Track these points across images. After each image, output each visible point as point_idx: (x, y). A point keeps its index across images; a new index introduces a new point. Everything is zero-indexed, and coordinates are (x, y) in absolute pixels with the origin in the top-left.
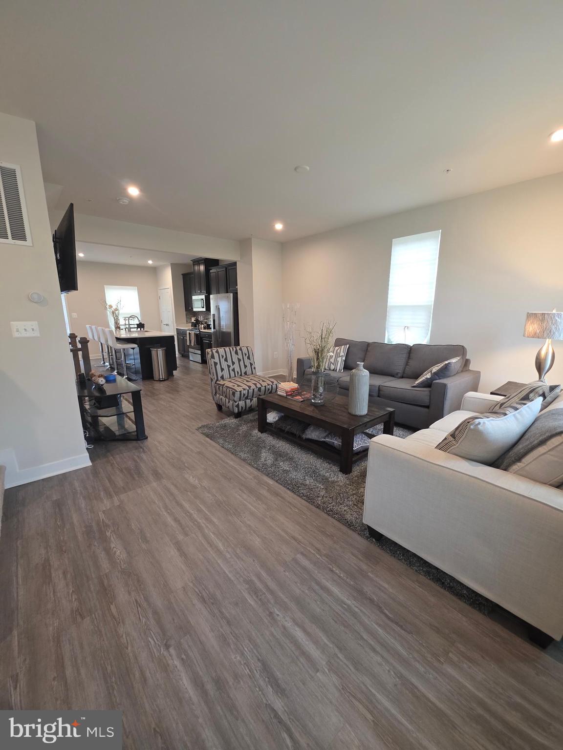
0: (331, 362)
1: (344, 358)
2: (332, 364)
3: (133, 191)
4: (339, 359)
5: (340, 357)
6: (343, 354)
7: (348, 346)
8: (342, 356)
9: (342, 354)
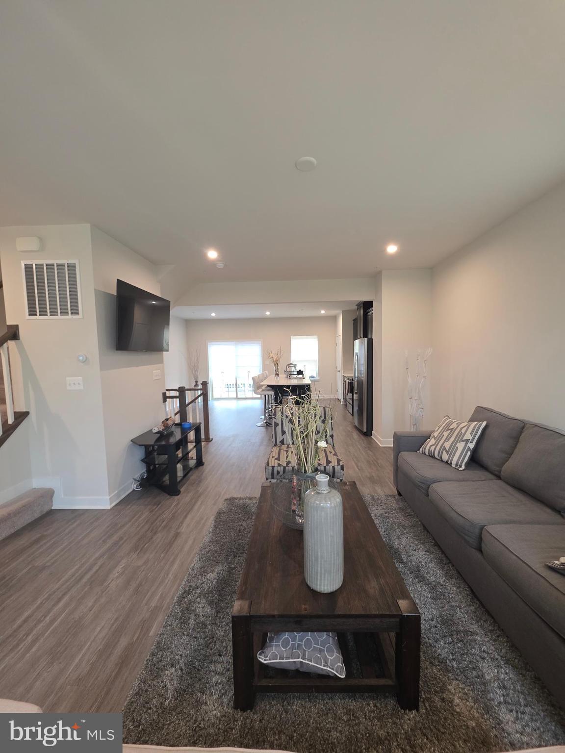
0: (445, 448)
1: (472, 446)
2: (444, 452)
3: (212, 254)
4: (461, 446)
5: (462, 441)
6: (471, 438)
7: (484, 423)
8: (467, 441)
9: (468, 436)
